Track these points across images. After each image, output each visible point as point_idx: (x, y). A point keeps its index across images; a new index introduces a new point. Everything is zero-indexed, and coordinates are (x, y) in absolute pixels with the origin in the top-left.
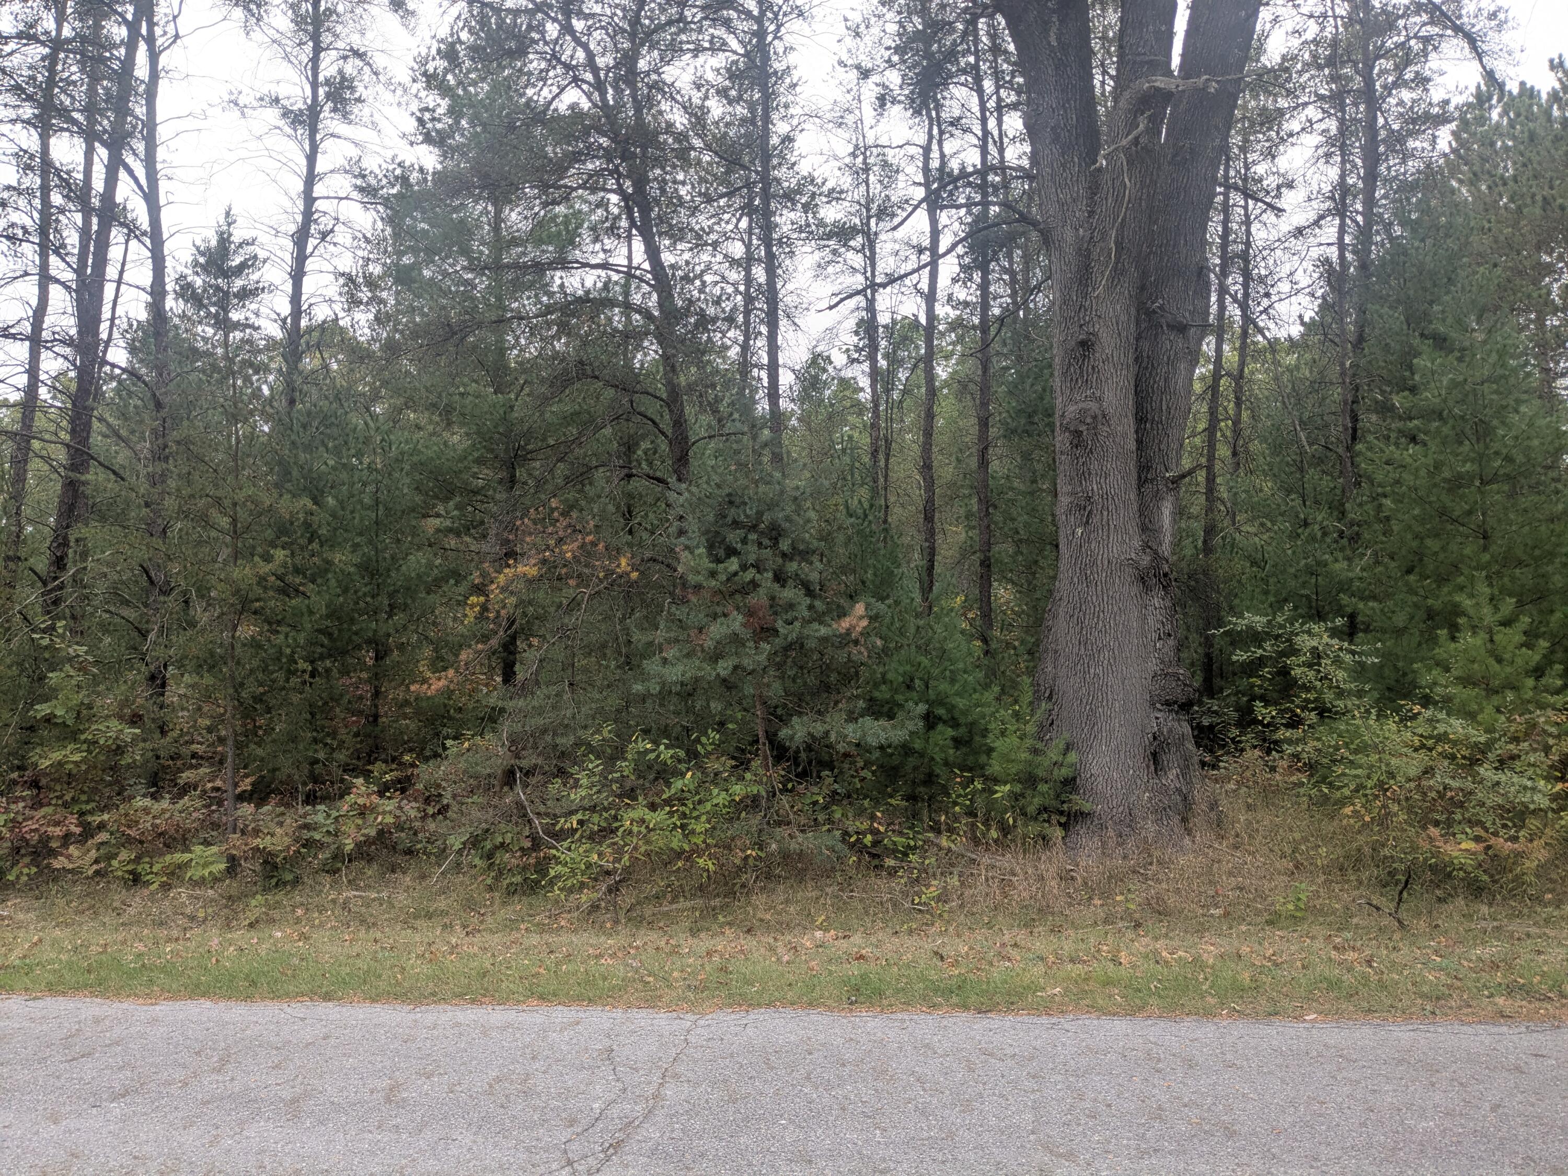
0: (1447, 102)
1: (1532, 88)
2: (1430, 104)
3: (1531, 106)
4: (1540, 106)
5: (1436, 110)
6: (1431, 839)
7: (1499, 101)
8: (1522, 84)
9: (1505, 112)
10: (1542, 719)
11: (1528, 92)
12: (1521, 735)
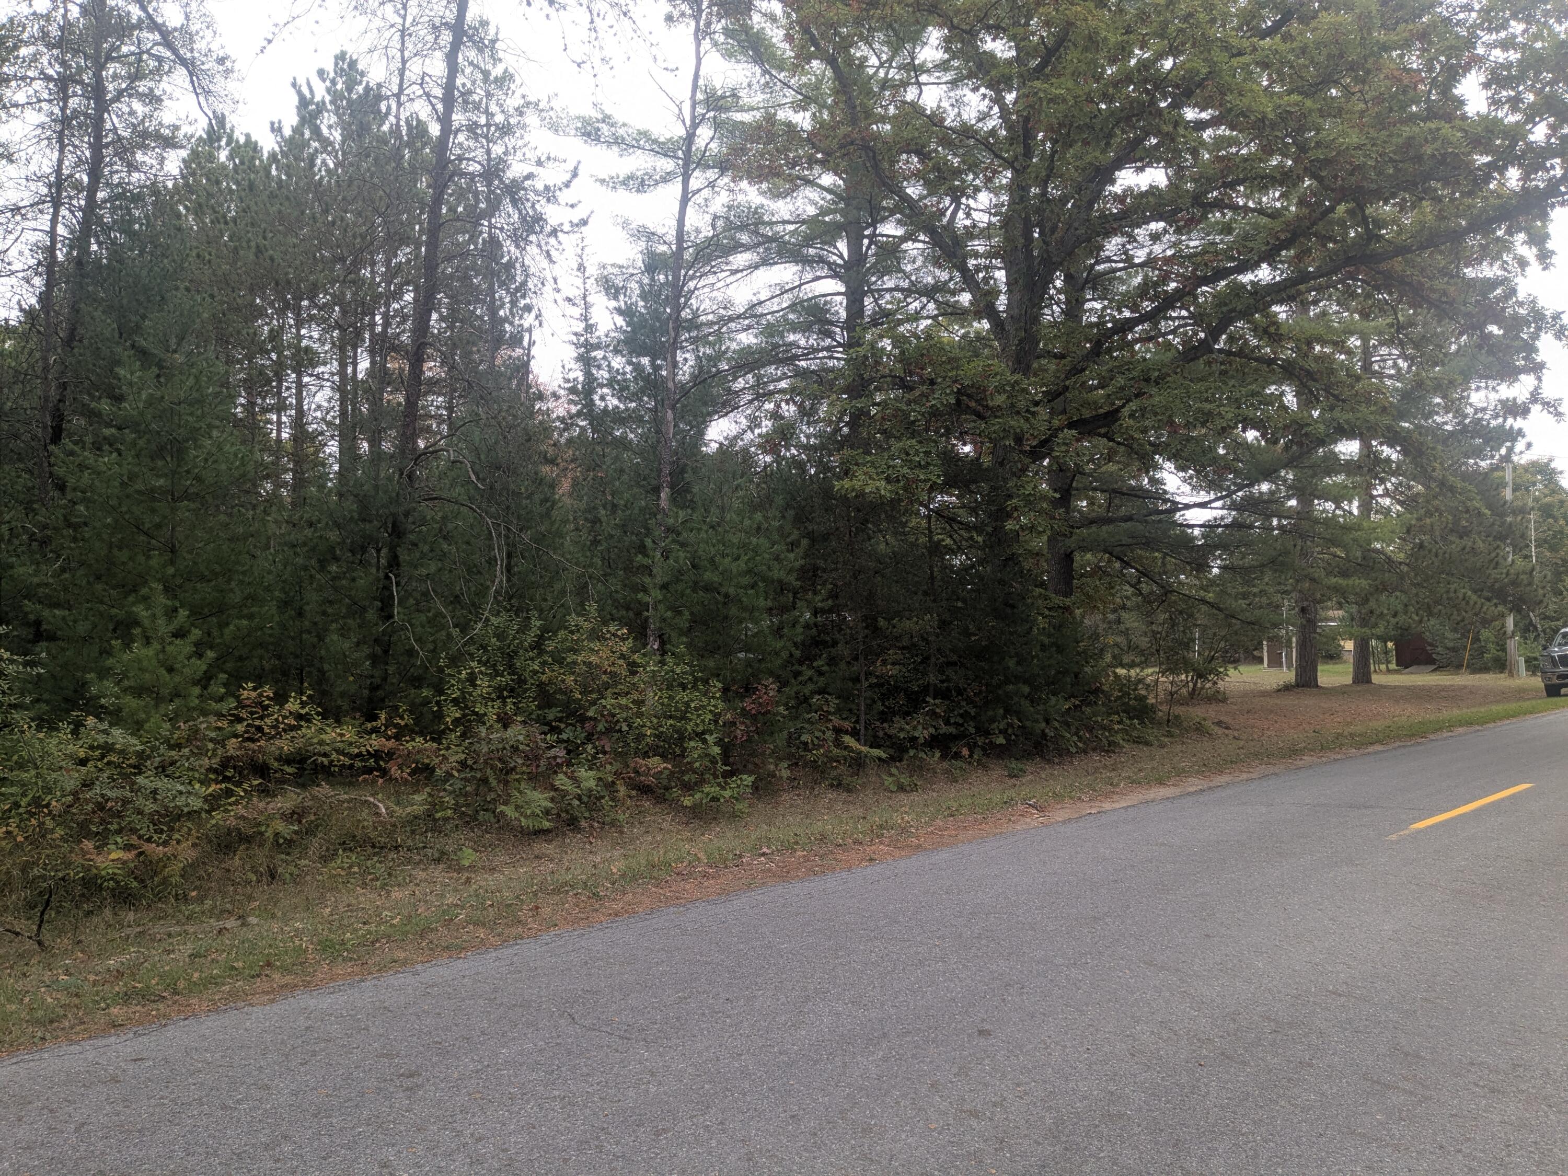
0: (176, 128)
1: (256, 143)
2: (160, 124)
3: (253, 158)
4: (262, 161)
5: (166, 132)
6: (84, 853)
7: (228, 144)
8: (248, 136)
9: (231, 157)
10: (204, 725)
11: (252, 146)
12: (183, 741)
